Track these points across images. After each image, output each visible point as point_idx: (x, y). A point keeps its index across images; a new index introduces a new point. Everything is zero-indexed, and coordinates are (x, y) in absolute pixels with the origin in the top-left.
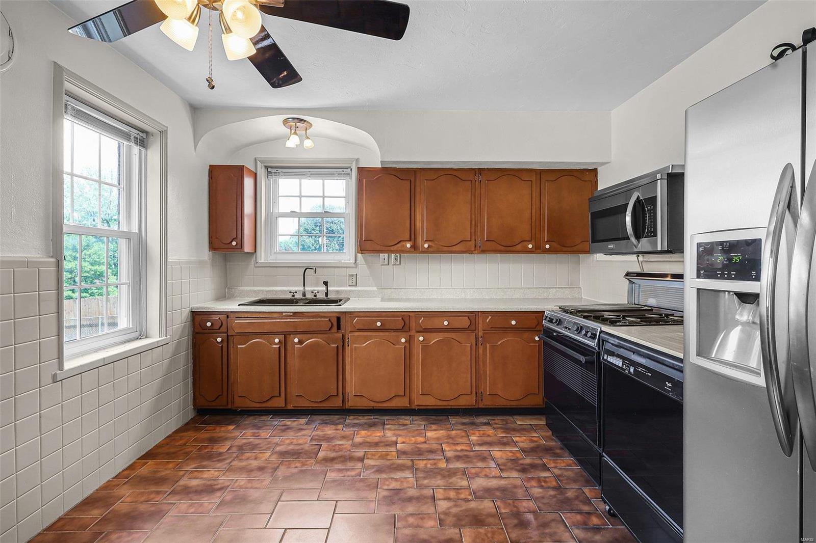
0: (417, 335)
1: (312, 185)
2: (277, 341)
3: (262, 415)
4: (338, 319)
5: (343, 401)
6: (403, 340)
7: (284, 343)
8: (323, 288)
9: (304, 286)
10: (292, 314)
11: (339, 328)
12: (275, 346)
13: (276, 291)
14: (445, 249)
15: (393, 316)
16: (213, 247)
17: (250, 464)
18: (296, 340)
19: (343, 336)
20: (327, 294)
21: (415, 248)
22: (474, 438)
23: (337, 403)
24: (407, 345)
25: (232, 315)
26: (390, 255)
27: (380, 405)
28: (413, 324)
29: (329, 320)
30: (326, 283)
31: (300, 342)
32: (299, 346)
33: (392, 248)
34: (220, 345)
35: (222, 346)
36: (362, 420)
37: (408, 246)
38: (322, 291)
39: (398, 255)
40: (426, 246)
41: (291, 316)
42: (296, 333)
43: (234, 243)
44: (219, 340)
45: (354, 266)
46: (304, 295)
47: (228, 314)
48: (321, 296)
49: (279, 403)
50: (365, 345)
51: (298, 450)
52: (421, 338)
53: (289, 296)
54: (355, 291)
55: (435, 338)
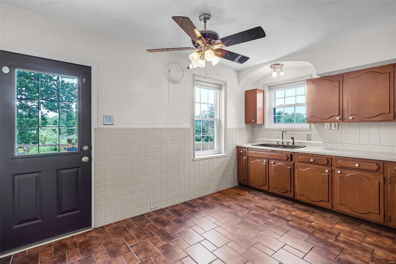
0: (336, 169)
1: (290, 92)
2: (265, 161)
3: (260, 192)
4: (291, 155)
5: (294, 195)
6: (327, 171)
7: (268, 163)
8: (292, 141)
9: (283, 139)
10: (271, 151)
11: (292, 159)
12: (264, 164)
13: (272, 141)
15: (321, 157)
16: (247, 122)
17: (245, 205)
18: (272, 162)
19: (294, 164)
20: (293, 144)
21: (342, 119)
22: (369, 240)
23: (291, 195)
24: (330, 174)
25: (249, 149)
26: (331, 124)
27: (313, 203)
28: (334, 163)
29: (287, 155)
30: (293, 138)
31: (274, 163)
32: (273, 165)
33: (327, 120)
34: (245, 160)
35: (246, 161)
36: (303, 207)
37: (338, 118)
38: (291, 142)
39: (337, 124)
40: (350, 118)
41: (270, 151)
42: (272, 159)
43: (253, 121)
44: (245, 158)
45: (309, 130)
46: (283, 143)
47: (248, 149)
48: (291, 144)
49: (266, 188)
50: (304, 170)
52: (339, 172)
53: (276, 143)
54: (310, 143)
55: (349, 174)
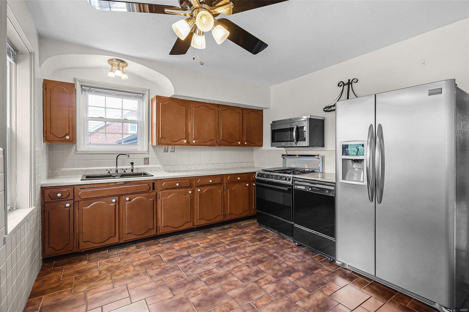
0: (196, 188)
1: (114, 101)
2: (114, 201)
3: (100, 251)
4: (153, 183)
5: (156, 232)
6: (190, 192)
7: (118, 202)
8: (130, 167)
9: (117, 166)
10: (123, 183)
11: (154, 189)
12: (112, 204)
14: (203, 144)
15: (184, 180)
18: (127, 199)
19: (156, 194)
20: (132, 170)
21: (188, 144)
22: (230, 234)
23: (153, 233)
24: (192, 195)
25: (77, 187)
26: (169, 146)
27: (177, 229)
28: (194, 183)
29: (148, 185)
30: (132, 164)
31: (130, 200)
32: (129, 202)
33: (176, 143)
34: (68, 209)
35: (69, 209)
36: (169, 239)
37: (185, 141)
38: (130, 168)
39: (173, 146)
40: (194, 142)
41: (122, 184)
42: (127, 194)
43: (68, 137)
44: (68, 205)
45: (147, 153)
46: (117, 171)
47: (73, 187)
48: (129, 172)
49: (115, 240)
50: (169, 197)
51: (148, 261)
52: (199, 190)
53: (106, 173)
55: (205, 189)
